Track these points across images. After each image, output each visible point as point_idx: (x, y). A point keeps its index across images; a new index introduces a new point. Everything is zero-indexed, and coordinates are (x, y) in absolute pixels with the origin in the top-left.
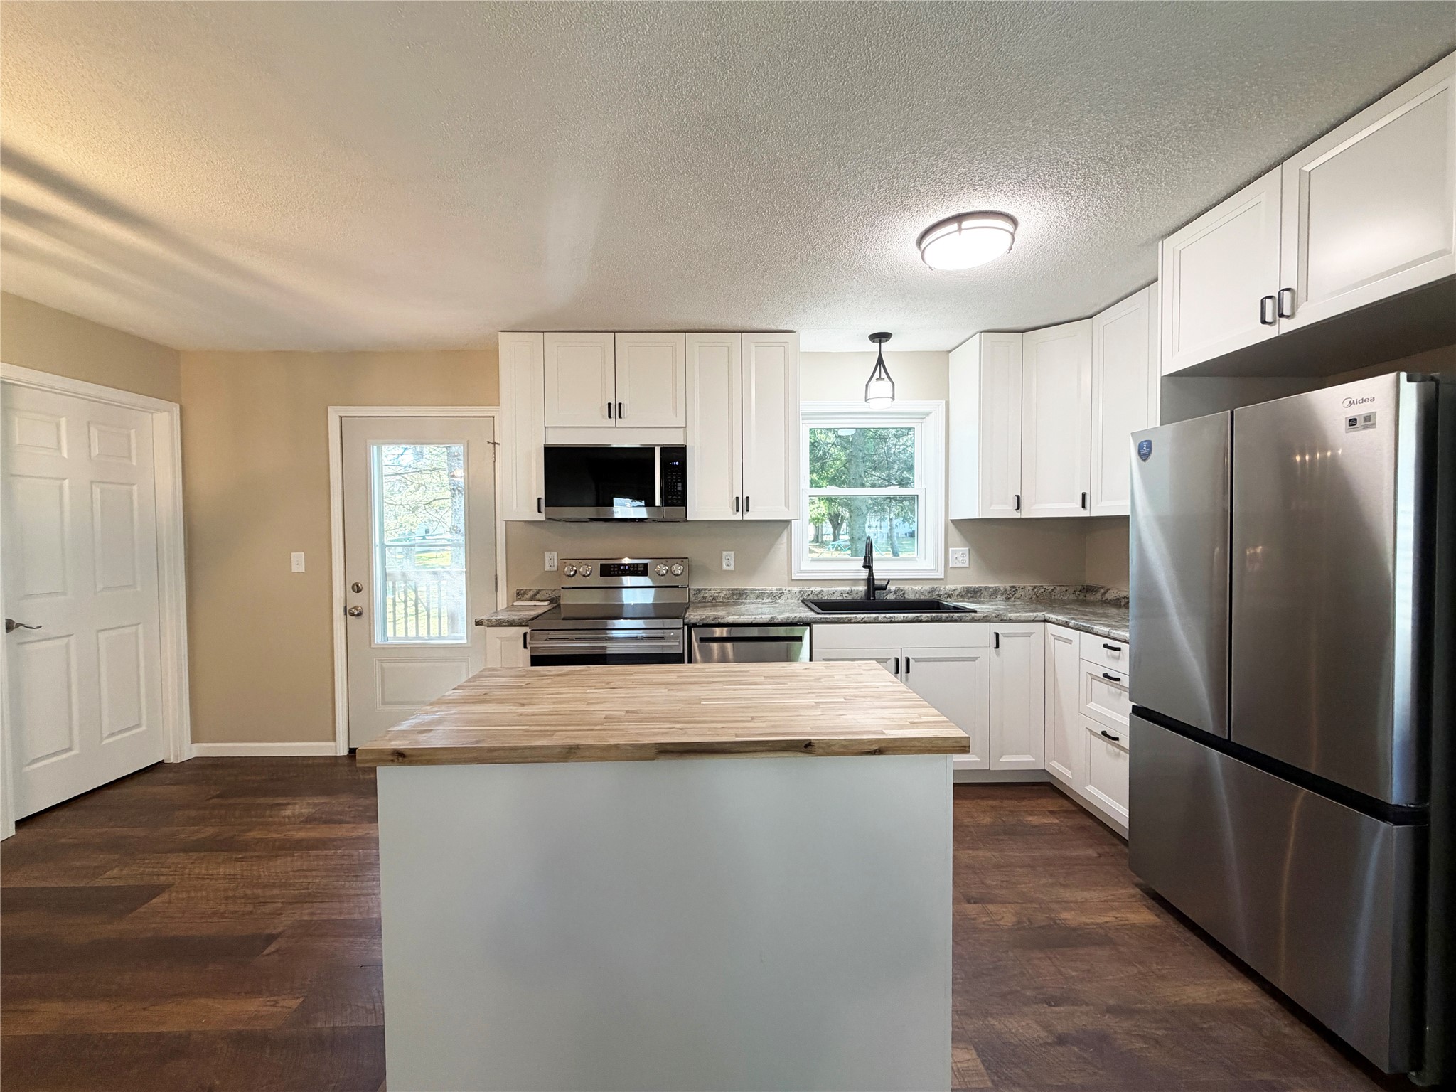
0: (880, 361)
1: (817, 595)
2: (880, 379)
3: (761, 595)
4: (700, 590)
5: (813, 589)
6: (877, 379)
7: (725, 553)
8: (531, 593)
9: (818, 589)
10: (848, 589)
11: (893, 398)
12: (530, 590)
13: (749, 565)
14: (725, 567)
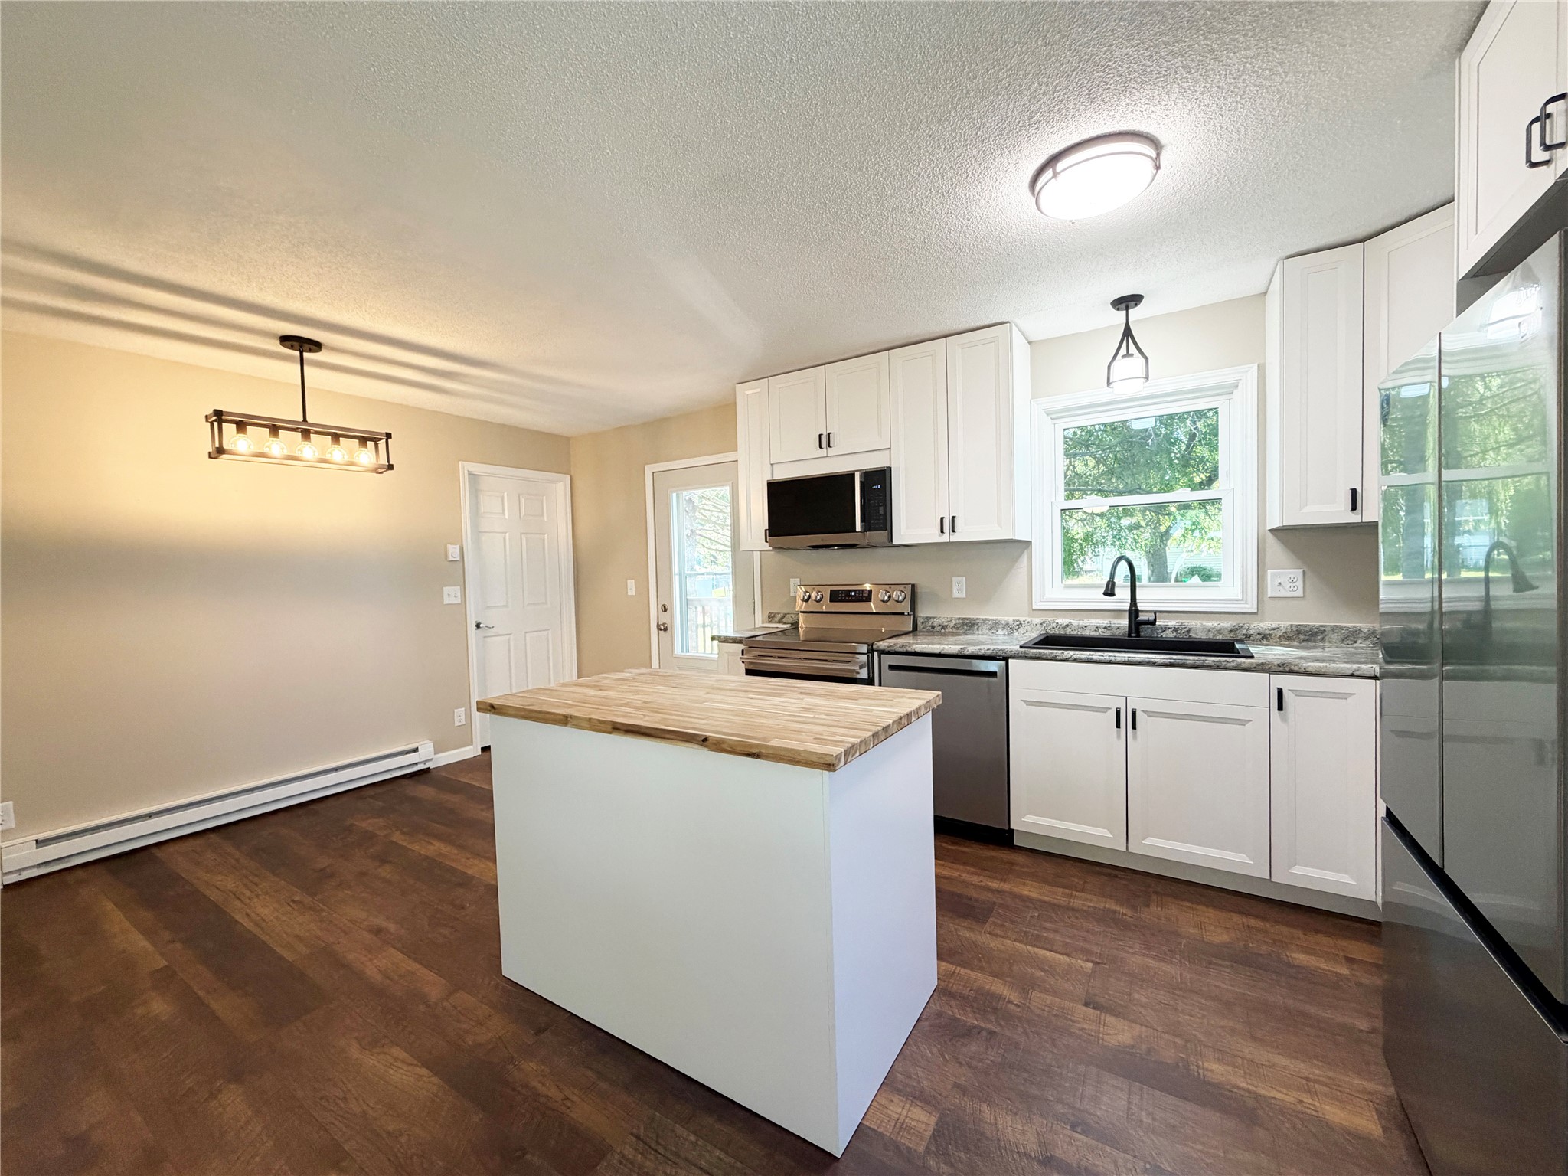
0: (1128, 333)
1: (1064, 628)
2: (1128, 355)
3: (995, 626)
4: (928, 619)
5: (1059, 621)
6: (1123, 357)
7: (955, 579)
8: (779, 616)
9: (1066, 621)
10: (1105, 622)
11: (1147, 378)
12: (778, 614)
13: (983, 592)
14: (955, 594)
